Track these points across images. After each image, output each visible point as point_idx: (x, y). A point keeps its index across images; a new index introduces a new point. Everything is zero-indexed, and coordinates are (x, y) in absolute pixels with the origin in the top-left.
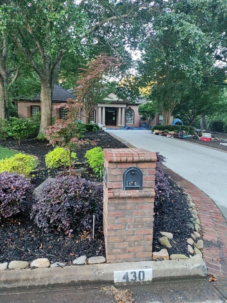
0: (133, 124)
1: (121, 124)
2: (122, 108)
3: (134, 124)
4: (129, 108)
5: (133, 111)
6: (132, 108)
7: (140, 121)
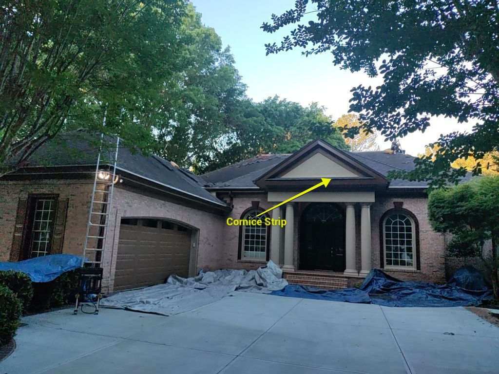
0: (413, 268)
1: (359, 269)
2: (358, 207)
3: (418, 267)
4: (392, 207)
5: (414, 217)
6: (405, 206)
7: (446, 257)
